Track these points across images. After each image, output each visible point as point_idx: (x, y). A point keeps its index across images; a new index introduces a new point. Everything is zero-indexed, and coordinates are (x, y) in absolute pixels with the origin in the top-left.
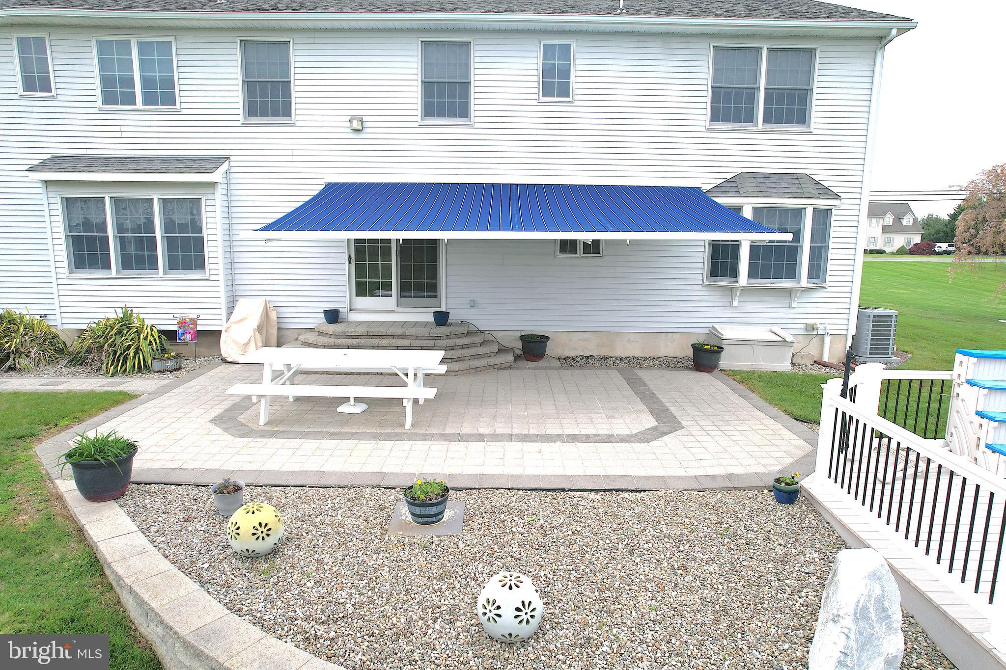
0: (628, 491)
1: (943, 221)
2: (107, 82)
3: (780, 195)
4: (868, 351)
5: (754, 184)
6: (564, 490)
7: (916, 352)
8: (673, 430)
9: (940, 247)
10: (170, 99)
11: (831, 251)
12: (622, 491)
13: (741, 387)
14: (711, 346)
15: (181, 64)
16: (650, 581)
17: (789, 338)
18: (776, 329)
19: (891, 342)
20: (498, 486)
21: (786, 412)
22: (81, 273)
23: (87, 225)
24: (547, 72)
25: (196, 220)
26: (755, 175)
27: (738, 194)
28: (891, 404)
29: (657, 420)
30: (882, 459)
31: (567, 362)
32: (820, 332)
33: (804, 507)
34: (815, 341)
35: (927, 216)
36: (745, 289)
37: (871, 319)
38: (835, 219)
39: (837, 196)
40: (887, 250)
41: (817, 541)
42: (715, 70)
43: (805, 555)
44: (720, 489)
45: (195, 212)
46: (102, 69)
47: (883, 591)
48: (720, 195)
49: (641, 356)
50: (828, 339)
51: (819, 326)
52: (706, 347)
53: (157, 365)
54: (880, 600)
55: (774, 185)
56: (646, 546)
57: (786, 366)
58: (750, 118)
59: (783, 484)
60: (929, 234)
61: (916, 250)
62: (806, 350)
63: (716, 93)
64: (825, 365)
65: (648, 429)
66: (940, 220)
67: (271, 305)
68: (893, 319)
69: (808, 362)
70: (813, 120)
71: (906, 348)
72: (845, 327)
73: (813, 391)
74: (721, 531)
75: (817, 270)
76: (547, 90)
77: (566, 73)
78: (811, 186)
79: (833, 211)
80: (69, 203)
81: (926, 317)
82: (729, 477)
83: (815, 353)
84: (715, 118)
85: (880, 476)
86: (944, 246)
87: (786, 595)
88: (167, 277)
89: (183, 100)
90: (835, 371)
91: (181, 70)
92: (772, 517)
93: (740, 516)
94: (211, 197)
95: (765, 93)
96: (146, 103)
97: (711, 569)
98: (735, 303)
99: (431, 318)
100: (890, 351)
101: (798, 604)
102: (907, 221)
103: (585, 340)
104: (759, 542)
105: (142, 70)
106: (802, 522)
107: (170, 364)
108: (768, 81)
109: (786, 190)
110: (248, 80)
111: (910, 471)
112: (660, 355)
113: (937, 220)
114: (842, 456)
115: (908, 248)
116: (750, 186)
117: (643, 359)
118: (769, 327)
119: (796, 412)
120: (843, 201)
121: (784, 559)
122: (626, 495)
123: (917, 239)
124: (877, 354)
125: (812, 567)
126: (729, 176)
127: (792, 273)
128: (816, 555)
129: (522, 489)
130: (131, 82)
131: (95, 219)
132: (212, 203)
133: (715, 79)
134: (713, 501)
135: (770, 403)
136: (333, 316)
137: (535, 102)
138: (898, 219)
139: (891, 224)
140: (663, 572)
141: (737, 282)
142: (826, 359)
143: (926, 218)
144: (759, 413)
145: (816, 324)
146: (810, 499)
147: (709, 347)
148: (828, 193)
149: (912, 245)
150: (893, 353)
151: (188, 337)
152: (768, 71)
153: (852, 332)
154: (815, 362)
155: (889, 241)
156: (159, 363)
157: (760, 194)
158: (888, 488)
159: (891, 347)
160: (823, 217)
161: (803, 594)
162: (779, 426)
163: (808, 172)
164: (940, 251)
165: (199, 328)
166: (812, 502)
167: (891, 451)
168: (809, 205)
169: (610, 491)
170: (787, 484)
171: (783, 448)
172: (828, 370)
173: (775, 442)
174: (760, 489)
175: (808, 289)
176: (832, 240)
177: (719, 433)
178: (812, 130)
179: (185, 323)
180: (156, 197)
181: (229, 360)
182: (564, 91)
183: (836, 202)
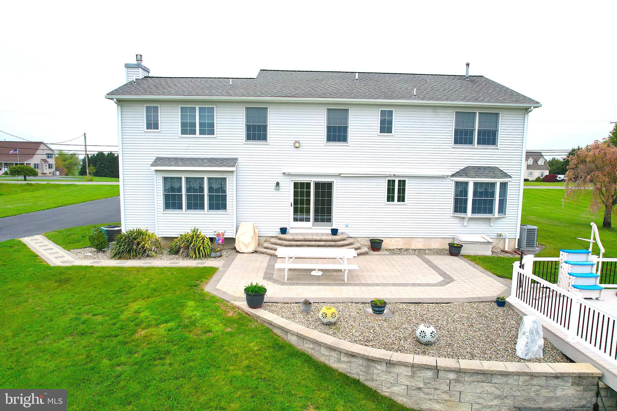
0: (444, 303)
1: (561, 162)
2: (183, 125)
3: (486, 177)
4: (525, 245)
5: (473, 172)
6: (420, 303)
7: (547, 245)
8: (451, 281)
9: (560, 178)
10: (212, 132)
11: (508, 201)
12: (441, 303)
13: (472, 263)
14: (457, 244)
15: (218, 117)
16: (463, 329)
17: (491, 241)
18: (484, 236)
19: (535, 241)
20: (397, 302)
21: (494, 274)
22: (170, 211)
23: (172, 189)
24: (382, 122)
25: (223, 187)
26: (474, 168)
27: (467, 176)
28: (537, 270)
29: (443, 278)
30: (535, 292)
31: (392, 252)
32: (504, 237)
33: (508, 308)
34: (502, 241)
35: (552, 159)
36: (470, 219)
37: (526, 231)
38: (509, 187)
39: (510, 177)
40: (530, 179)
41: (514, 318)
42: (456, 121)
43: (510, 322)
44: (477, 302)
45: (223, 183)
46: (182, 119)
47: (537, 326)
48: (459, 176)
49: (424, 248)
50: (507, 241)
51: (503, 235)
52: (455, 245)
53: (213, 254)
54: (536, 329)
55: (482, 172)
56: (457, 320)
57: (489, 253)
58: (471, 142)
59: (500, 300)
60: (553, 169)
61: (546, 179)
62: (497, 245)
63: (456, 131)
64: (506, 252)
65: (441, 281)
66: (559, 162)
67: (255, 225)
68: (536, 231)
69: (499, 251)
70: (499, 143)
71: (542, 243)
72: (514, 235)
73: (503, 265)
74: (481, 315)
75: (502, 210)
76: (382, 130)
77: (390, 123)
78: (498, 172)
79: (508, 183)
80: (165, 179)
81: (552, 225)
82: (479, 298)
83: (501, 247)
84: (456, 142)
85: (534, 297)
86: (562, 177)
87: (506, 333)
88: (208, 213)
89: (218, 133)
90: (511, 255)
91: (218, 119)
92: (497, 311)
93: (486, 311)
94: (231, 177)
95: (478, 131)
96: (200, 134)
97: (481, 326)
98: (465, 224)
99: (330, 232)
100: (535, 245)
101: (510, 335)
102: (541, 162)
103: (398, 241)
104: (494, 318)
105: (200, 119)
106: (508, 312)
107: (218, 254)
108: (479, 127)
109: (488, 175)
110: (247, 124)
111: (544, 295)
112: (432, 248)
113: (557, 161)
114: (521, 289)
115: (542, 178)
116: (472, 173)
117: (425, 250)
118: (480, 235)
119: (498, 274)
120: (513, 179)
121: (504, 323)
122: (443, 304)
123: (546, 173)
124: (530, 246)
125: (513, 325)
126: (462, 168)
127: (491, 211)
128: (514, 322)
129: (405, 303)
130: (194, 125)
131: (176, 186)
132: (232, 180)
133: (456, 125)
134: (475, 306)
135: (487, 270)
136: (283, 231)
137: (377, 135)
138: (536, 161)
139: (532, 164)
140: (466, 327)
141: (467, 215)
142: (506, 249)
143: (551, 160)
144: (483, 274)
145: (502, 234)
146: (509, 305)
147: (456, 245)
148: (506, 175)
149: (544, 176)
150: (536, 246)
151: (220, 241)
152: (479, 122)
153: (518, 237)
154: (502, 251)
155: (531, 174)
156: (215, 253)
157: (477, 177)
158: (537, 301)
159: (535, 243)
160: (504, 186)
161: (512, 332)
162: (493, 279)
163: (497, 166)
164: (560, 179)
165: (225, 236)
166: (511, 306)
167: (538, 288)
168: (498, 181)
169: (437, 303)
170: (501, 299)
171: (496, 288)
172: (508, 255)
173: (493, 286)
174: (491, 302)
175: (498, 218)
176: (508, 196)
177: (469, 282)
178: (498, 147)
179: (219, 235)
180: (206, 177)
181: (240, 251)
182: (389, 131)
183: (510, 179)
